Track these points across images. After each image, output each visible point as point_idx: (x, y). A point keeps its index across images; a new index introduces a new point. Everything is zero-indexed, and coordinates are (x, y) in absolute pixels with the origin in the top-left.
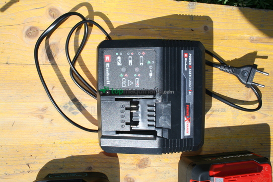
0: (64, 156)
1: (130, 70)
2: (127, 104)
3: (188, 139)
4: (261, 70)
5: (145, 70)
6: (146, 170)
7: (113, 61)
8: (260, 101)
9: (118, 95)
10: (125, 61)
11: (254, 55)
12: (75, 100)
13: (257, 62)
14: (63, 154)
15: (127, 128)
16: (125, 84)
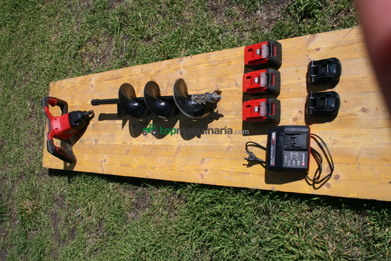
0: (326, 123)
1: (294, 159)
2: (295, 145)
3: (273, 131)
4: (245, 159)
5: (288, 159)
6: (294, 117)
7: (301, 162)
8: (246, 146)
9: (299, 149)
10: (296, 162)
11: (249, 166)
12: (321, 147)
13: (247, 163)
14: (327, 124)
15: (296, 136)
16: (297, 154)
